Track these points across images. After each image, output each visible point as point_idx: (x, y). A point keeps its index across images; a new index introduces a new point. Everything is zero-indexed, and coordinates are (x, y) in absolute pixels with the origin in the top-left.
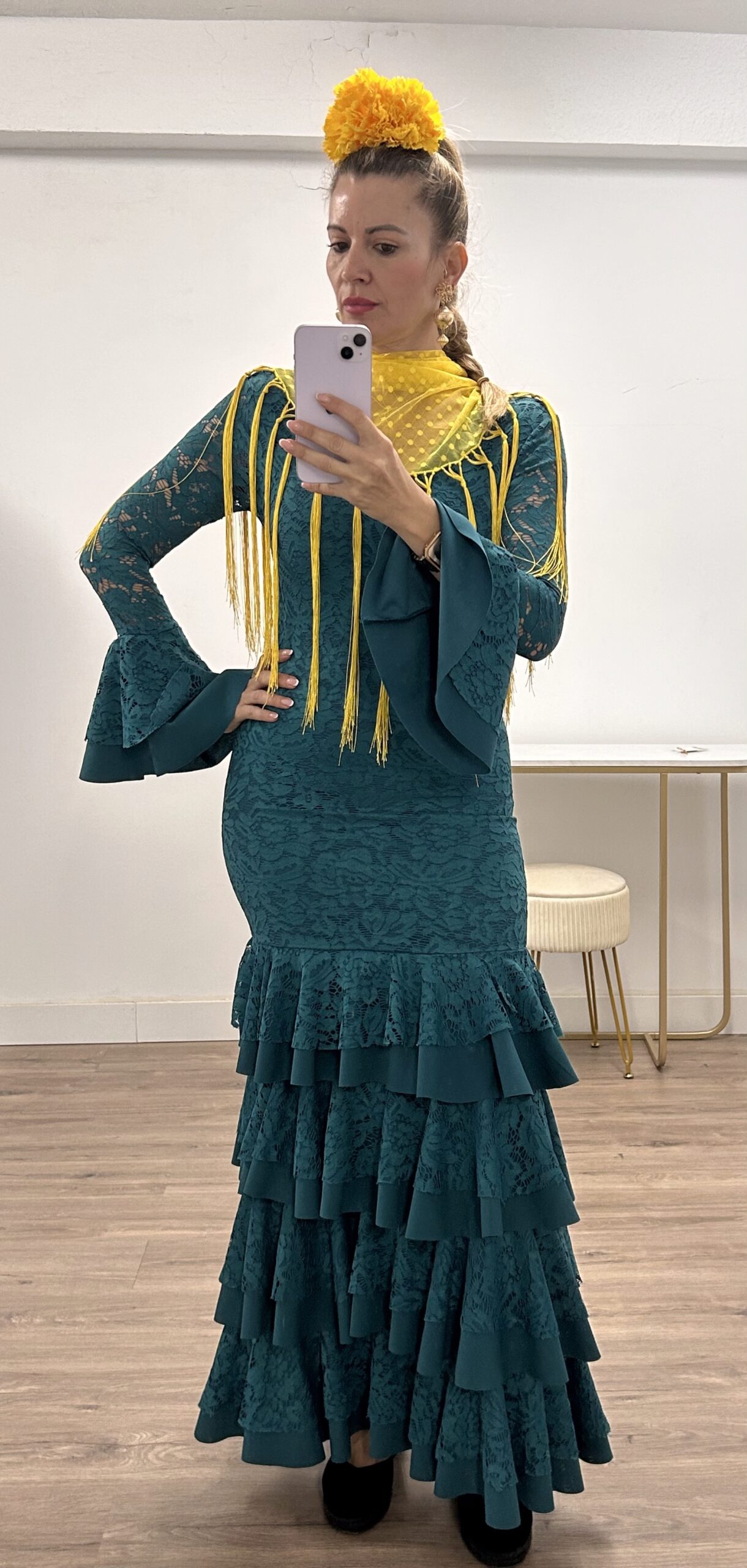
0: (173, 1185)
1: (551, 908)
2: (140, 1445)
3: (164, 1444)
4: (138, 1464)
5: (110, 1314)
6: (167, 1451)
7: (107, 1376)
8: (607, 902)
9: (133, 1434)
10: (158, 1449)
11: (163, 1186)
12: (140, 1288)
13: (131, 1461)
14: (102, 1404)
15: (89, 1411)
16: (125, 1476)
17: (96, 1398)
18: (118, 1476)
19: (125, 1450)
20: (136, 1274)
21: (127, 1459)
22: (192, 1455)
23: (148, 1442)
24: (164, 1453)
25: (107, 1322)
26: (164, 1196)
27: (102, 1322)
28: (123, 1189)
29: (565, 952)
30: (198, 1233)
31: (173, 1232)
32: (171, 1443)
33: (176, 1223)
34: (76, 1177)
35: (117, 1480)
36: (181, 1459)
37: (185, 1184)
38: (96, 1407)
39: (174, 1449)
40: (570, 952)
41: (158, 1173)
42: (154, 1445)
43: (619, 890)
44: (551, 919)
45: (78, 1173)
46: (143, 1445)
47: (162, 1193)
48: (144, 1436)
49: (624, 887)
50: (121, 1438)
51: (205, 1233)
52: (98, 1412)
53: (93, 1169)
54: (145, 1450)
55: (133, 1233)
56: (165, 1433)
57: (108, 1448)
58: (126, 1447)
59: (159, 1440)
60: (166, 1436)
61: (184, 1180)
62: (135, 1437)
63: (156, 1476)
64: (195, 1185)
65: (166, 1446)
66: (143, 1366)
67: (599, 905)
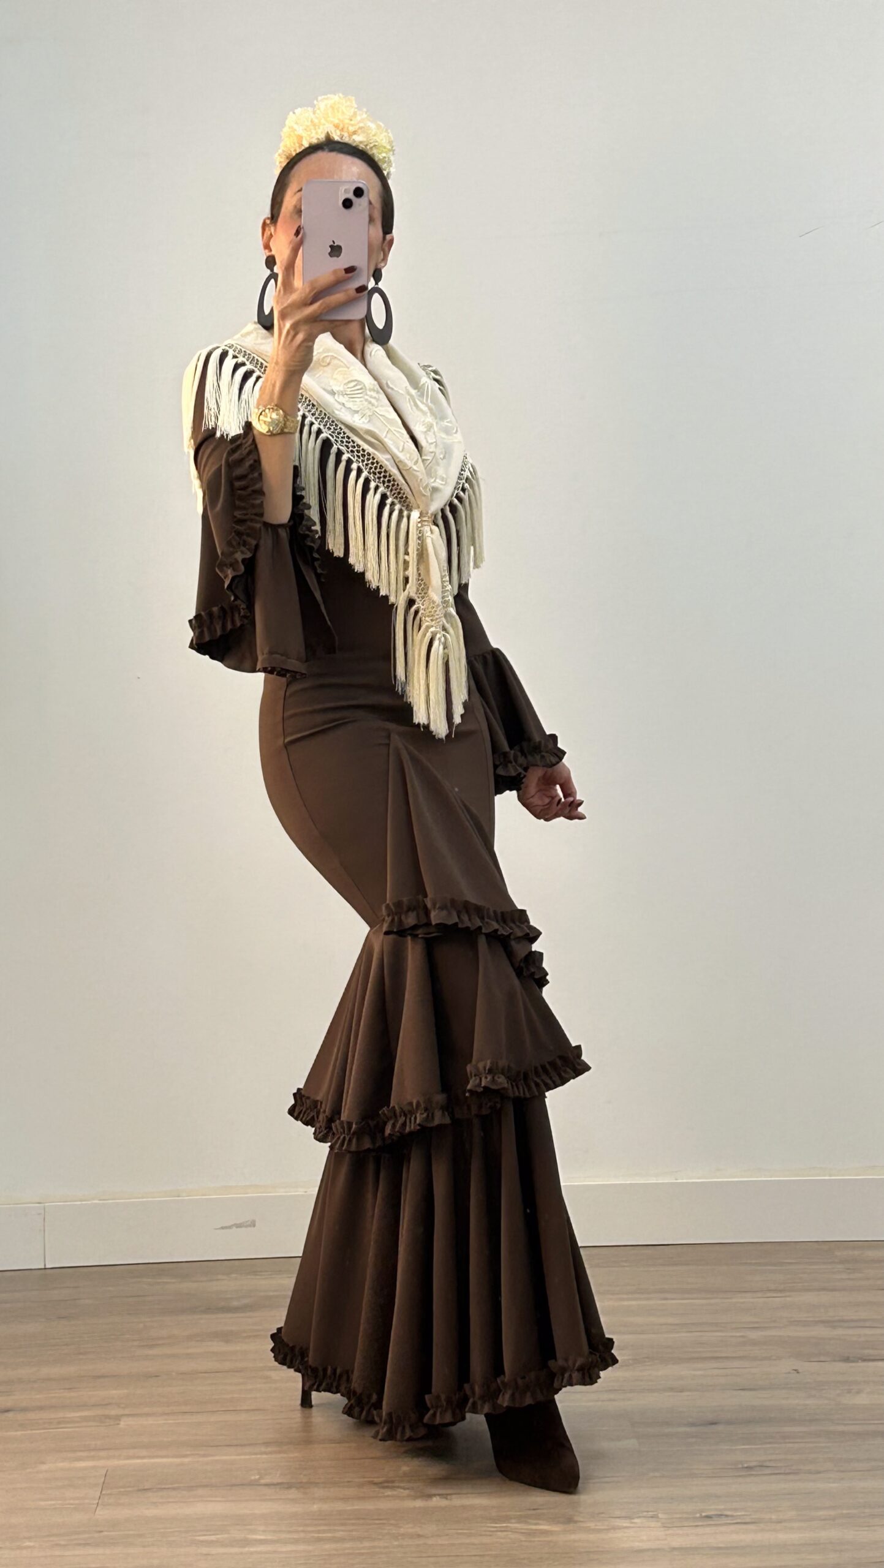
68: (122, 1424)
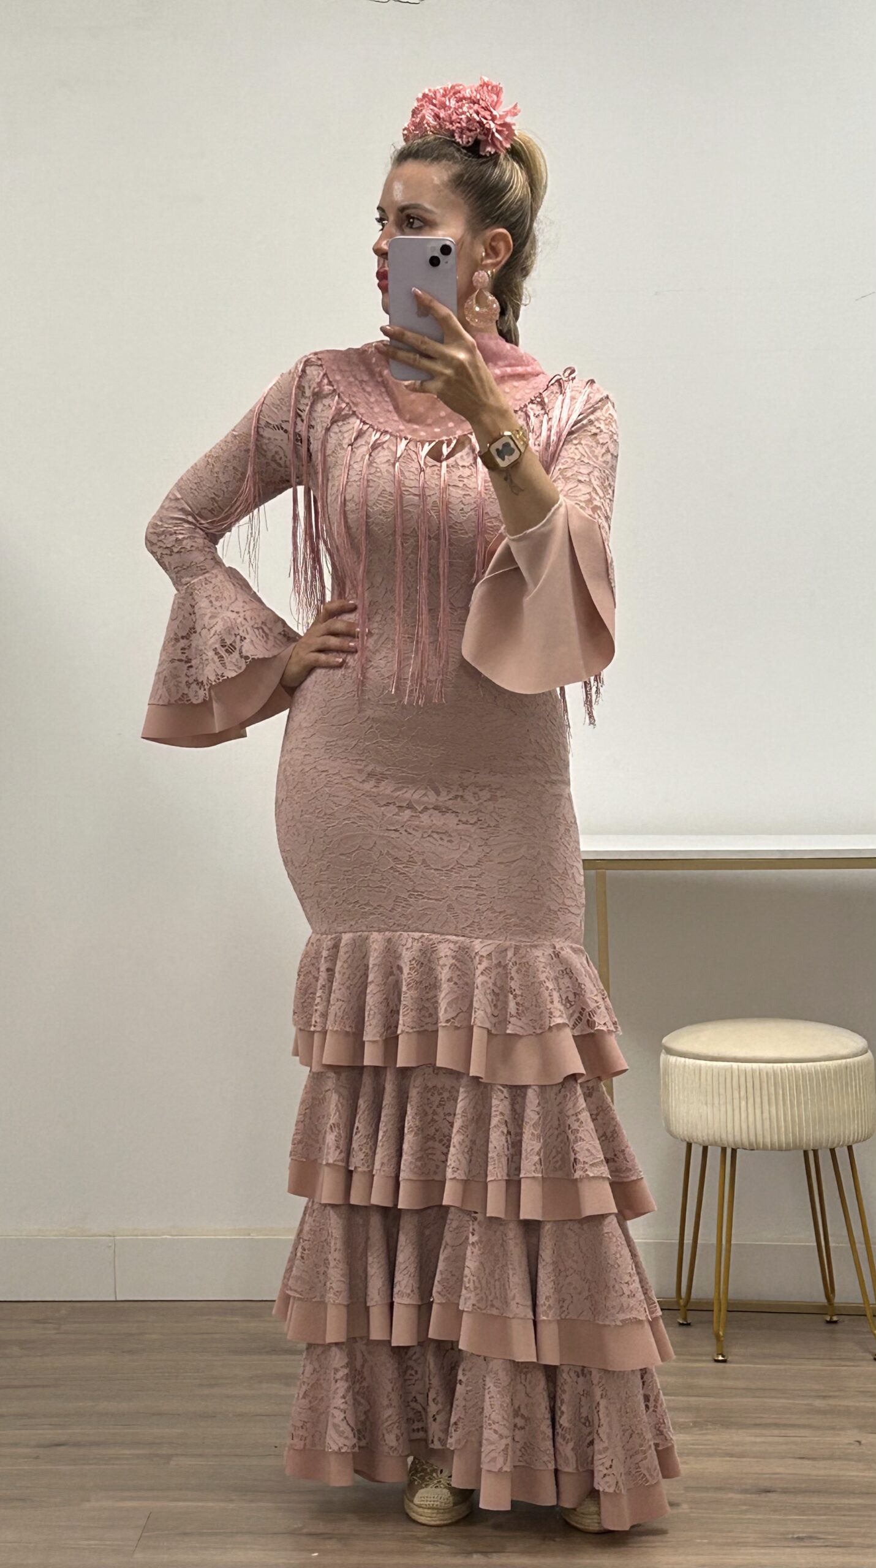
1: (749, 1080)
8: (838, 1071)
29: (772, 1149)
40: (780, 1149)
43: (855, 1055)
44: (750, 1096)
49: (866, 1052)
67: (824, 1075)
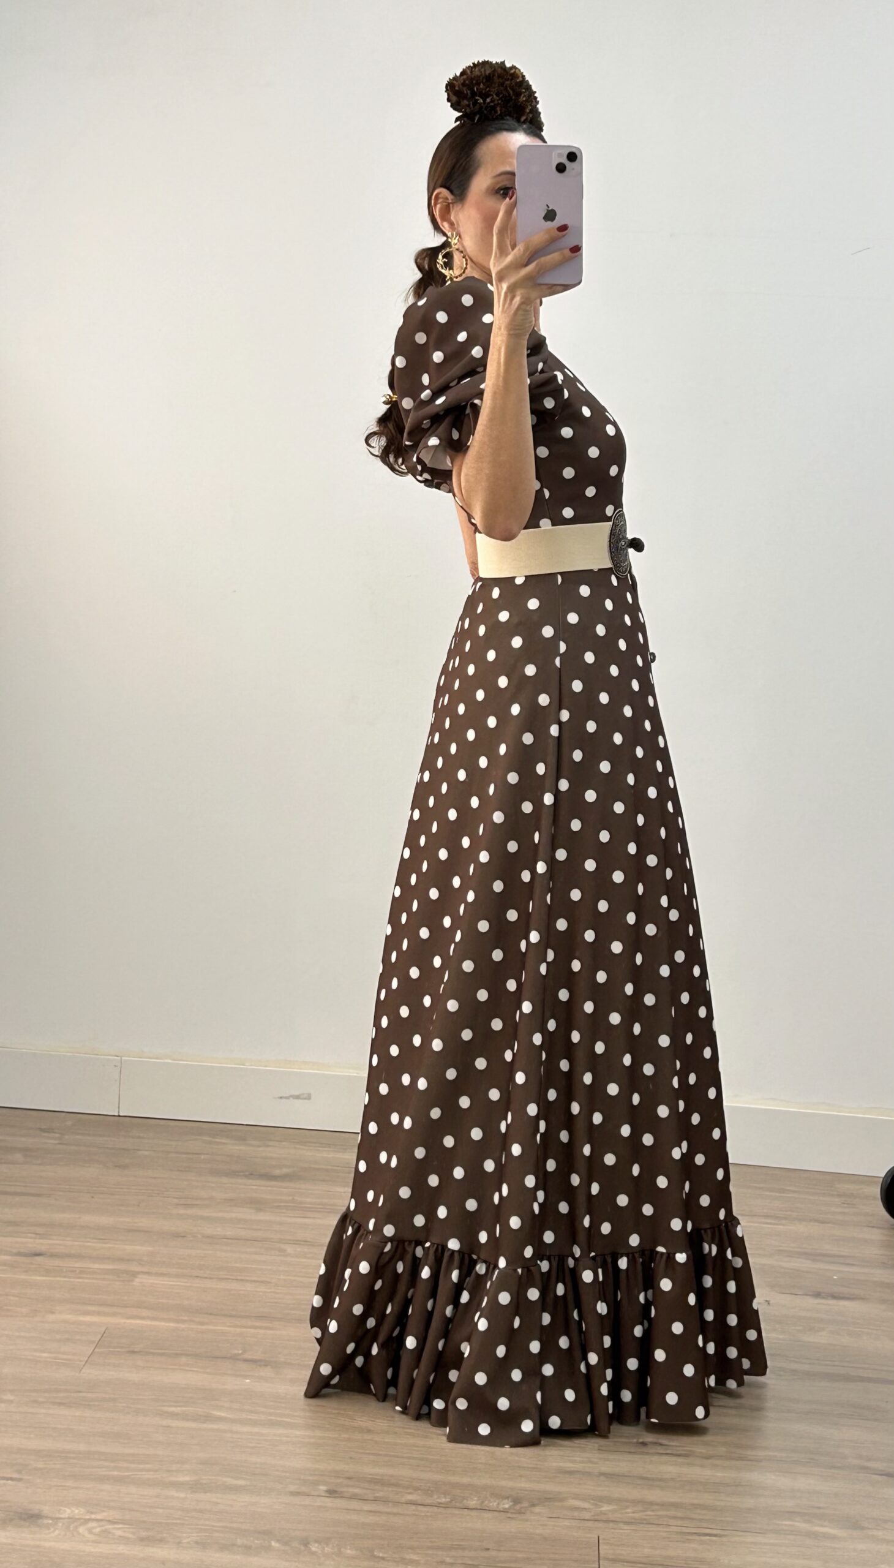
0: (148, 1273)
2: (69, 1518)
3: (102, 1520)
4: (66, 1535)
5: (46, 1395)
6: (103, 1528)
7: (38, 1453)
9: (63, 1508)
10: (91, 1525)
11: (135, 1274)
12: (90, 1373)
13: (57, 1532)
14: (26, 1477)
15: (9, 1482)
16: (47, 1544)
17: (19, 1472)
18: (38, 1543)
19: (50, 1521)
20: (86, 1359)
21: (52, 1529)
22: (133, 1533)
23: (77, 1517)
24: (98, 1530)
25: (43, 1402)
26: (135, 1283)
27: (35, 1402)
28: (81, 1272)
30: (172, 1325)
31: (138, 1322)
32: (109, 1521)
33: (145, 1313)
34: (19, 1254)
35: (38, 1546)
36: (120, 1537)
37: (163, 1275)
38: (20, 1480)
39: (110, 1527)
41: (128, 1260)
42: (87, 1521)
45: (22, 1251)
46: (72, 1519)
47: (132, 1281)
48: (77, 1511)
50: (46, 1510)
51: (183, 1326)
52: (20, 1484)
53: (43, 1248)
54: (76, 1524)
55: (88, 1318)
56: (103, 1511)
57: (31, 1518)
58: (52, 1518)
59: (93, 1516)
60: (105, 1514)
61: (164, 1270)
62: (65, 1511)
63: (88, 1548)
64: (177, 1276)
65: (101, 1523)
66: (82, 1447)
68: (137, 1281)
